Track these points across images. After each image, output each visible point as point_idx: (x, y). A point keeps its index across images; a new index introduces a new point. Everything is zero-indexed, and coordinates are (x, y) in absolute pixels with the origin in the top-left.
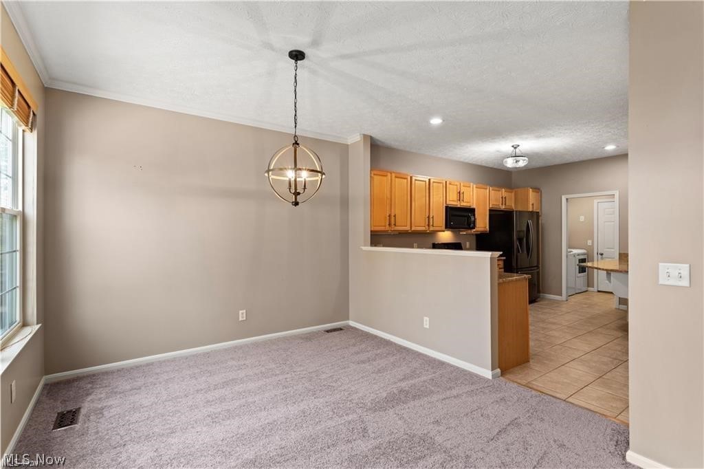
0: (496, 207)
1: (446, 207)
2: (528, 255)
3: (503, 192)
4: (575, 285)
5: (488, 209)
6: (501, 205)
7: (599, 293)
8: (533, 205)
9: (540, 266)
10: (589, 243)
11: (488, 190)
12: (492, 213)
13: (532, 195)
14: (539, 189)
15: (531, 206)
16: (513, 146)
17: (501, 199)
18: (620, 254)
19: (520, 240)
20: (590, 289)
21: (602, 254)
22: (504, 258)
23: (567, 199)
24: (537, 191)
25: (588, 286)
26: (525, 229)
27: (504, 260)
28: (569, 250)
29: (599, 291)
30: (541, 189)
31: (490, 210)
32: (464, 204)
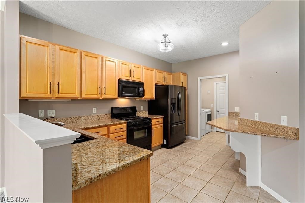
0: (160, 83)
1: (119, 81)
2: (178, 114)
3: (165, 74)
4: (206, 129)
5: (154, 84)
6: (163, 82)
7: (217, 133)
8: (182, 82)
9: (186, 120)
10: (212, 105)
11: (154, 71)
12: (157, 87)
13: (182, 77)
14: (186, 74)
15: (181, 83)
16: (163, 35)
17: (163, 78)
18: (229, 113)
19: (174, 104)
20: (213, 130)
21: (218, 112)
22: (164, 116)
23: (201, 80)
24: (185, 74)
25: (212, 129)
26: (176, 97)
27: (163, 118)
28: (202, 109)
29: (217, 132)
30: (187, 74)
31: (156, 85)
32: (135, 79)
